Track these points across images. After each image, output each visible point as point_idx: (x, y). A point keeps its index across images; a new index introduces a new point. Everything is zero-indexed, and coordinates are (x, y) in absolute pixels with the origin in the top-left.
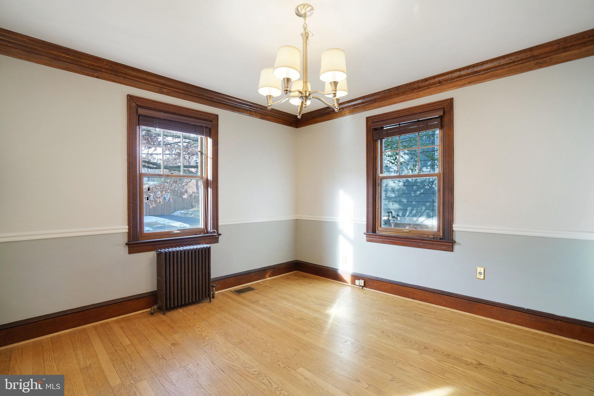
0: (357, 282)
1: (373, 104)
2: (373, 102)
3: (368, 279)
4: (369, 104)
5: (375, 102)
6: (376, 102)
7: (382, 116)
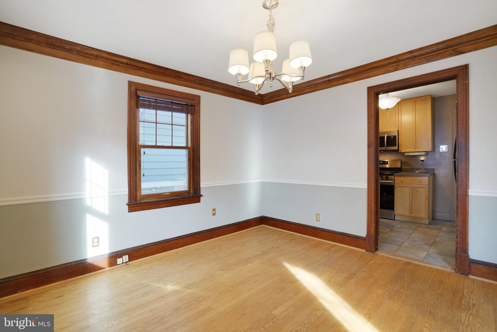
0: (119, 261)
1: (138, 71)
2: (139, 69)
3: (132, 252)
4: (134, 69)
5: (140, 70)
6: (142, 71)
7: (146, 86)
